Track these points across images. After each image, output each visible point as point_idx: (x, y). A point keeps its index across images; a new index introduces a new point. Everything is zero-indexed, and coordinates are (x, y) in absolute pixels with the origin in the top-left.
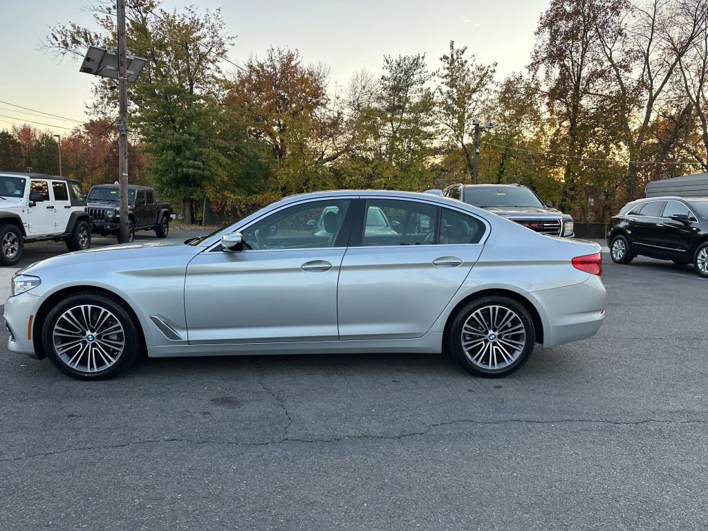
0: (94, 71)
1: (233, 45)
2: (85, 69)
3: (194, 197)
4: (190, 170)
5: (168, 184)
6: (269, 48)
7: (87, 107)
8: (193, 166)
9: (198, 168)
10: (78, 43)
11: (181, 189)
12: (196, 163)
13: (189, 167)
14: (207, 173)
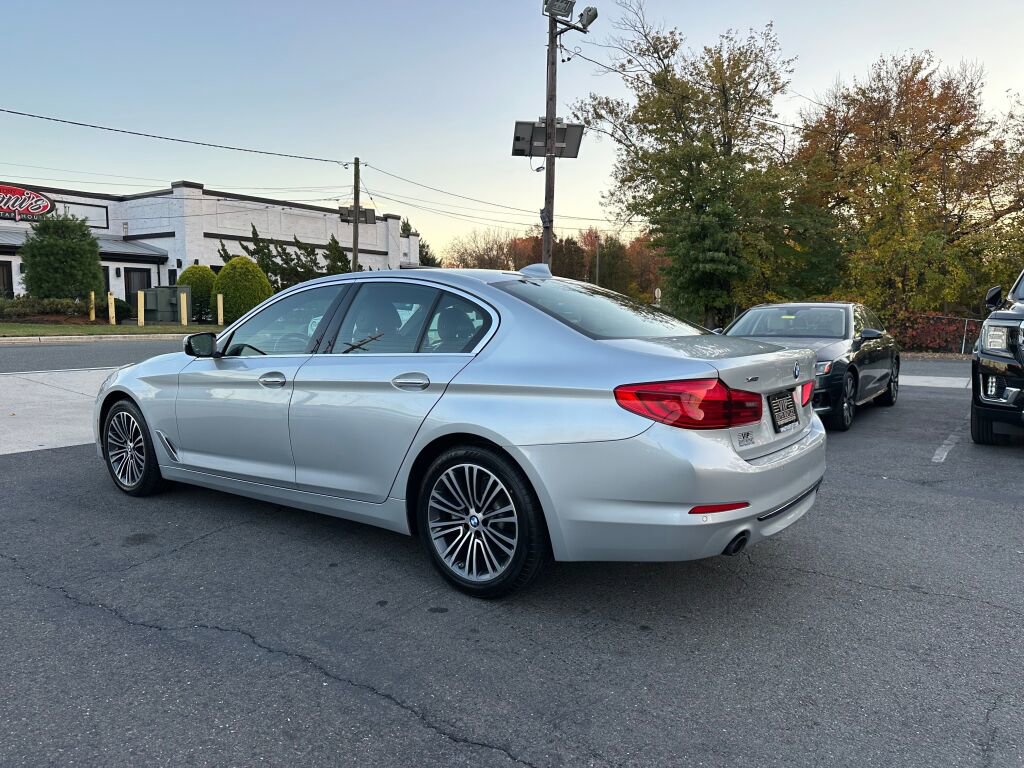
0: (527, 152)
1: (791, 71)
2: (517, 152)
3: (718, 304)
4: (707, 266)
5: (683, 288)
6: (877, 60)
7: (603, 197)
8: (713, 260)
9: (721, 261)
10: (600, 117)
11: (701, 294)
12: (716, 255)
13: (705, 261)
14: (733, 268)
